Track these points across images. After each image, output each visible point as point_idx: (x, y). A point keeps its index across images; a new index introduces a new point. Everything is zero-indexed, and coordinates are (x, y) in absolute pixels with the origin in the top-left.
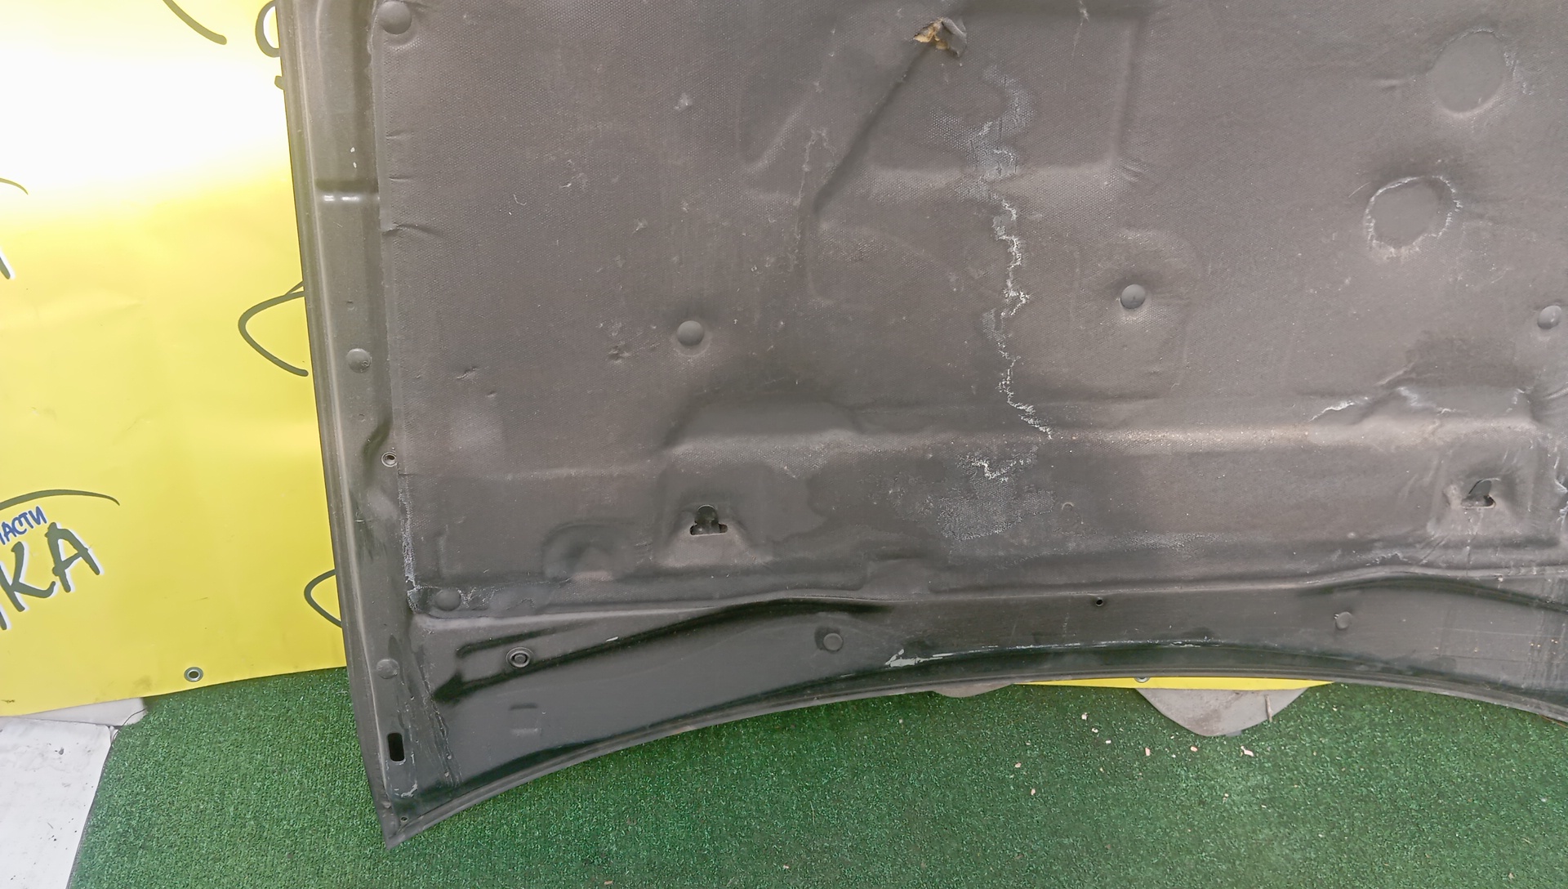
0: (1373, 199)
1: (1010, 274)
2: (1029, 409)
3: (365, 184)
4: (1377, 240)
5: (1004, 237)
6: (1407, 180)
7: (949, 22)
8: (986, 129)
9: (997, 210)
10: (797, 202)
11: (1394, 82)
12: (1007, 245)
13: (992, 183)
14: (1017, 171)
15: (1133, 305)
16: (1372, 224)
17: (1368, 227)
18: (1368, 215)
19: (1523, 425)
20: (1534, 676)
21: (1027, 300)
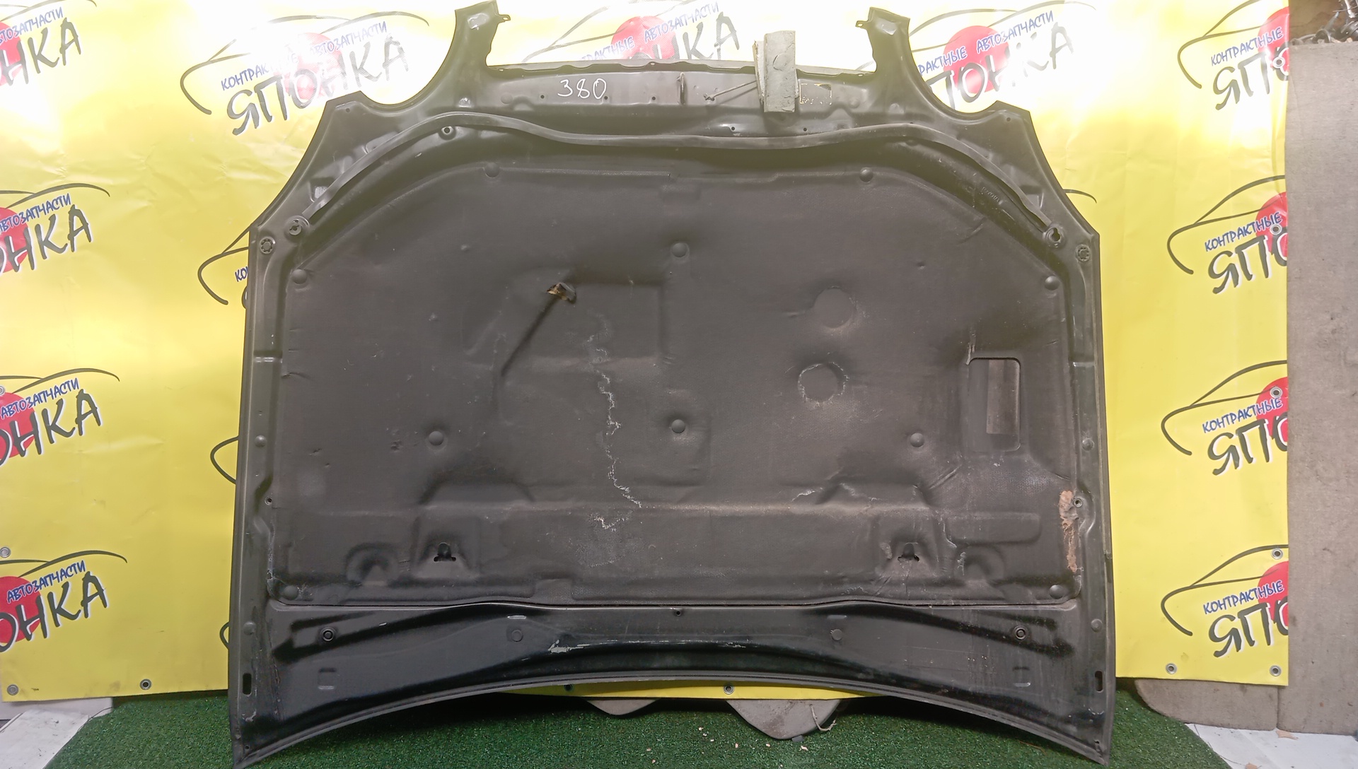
0: (801, 375)
1: (610, 413)
2: (627, 490)
3: (277, 353)
4: (808, 397)
5: (605, 392)
6: (817, 365)
7: (563, 284)
8: (591, 339)
9: (599, 378)
10: (492, 370)
12: (606, 396)
13: (595, 365)
14: (609, 359)
15: (679, 431)
17: (801, 390)
18: (800, 383)
19: (922, 507)
20: (976, 682)
21: (619, 426)
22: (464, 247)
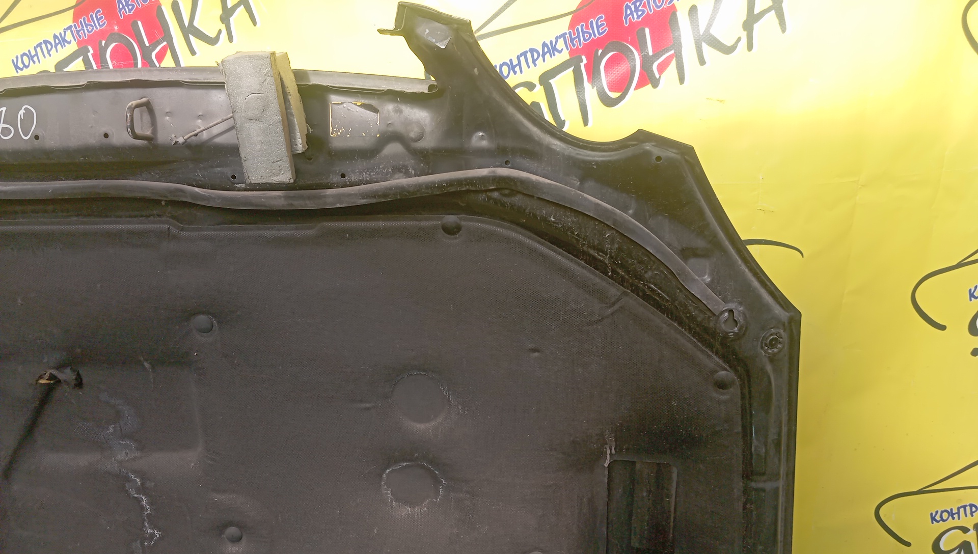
0: (384, 475)
1: (146, 518)
4: (396, 501)
5: (136, 495)
6: (405, 464)
8: (111, 430)
9: (128, 480)
12: (139, 501)
13: (121, 462)
14: (138, 454)
15: (235, 540)
16: (389, 492)
17: (386, 493)
18: (384, 485)
21: (160, 535)
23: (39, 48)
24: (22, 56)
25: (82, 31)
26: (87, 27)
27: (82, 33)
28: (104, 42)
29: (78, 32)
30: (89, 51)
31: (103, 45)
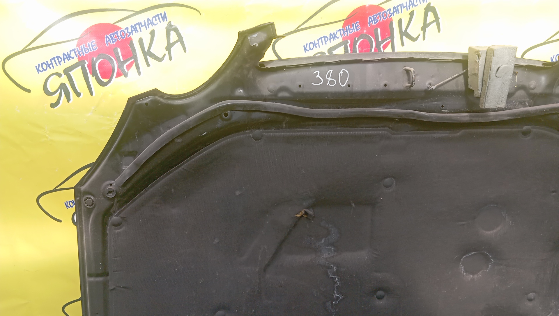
0: (462, 259)
1: (335, 289)
3: (105, 274)
4: (465, 273)
5: (332, 276)
6: (474, 253)
7: (307, 210)
8: (323, 241)
9: (329, 268)
10: (257, 270)
11: (464, 223)
12: (333, 279)
13: (326, 258)
14: (335, 254)
15: (380, 298)
16: (463, 268)
17: (462, 269)
18: (461, 265)
21: (342, 297)
22: (238, 193)
23: (320, 40)
24: (310, 44)
25: (346, 32)
26: (349, 30)
27: (346, 33)
28: (357, 38)
29: (344, 33)
30: (348, 43)
31: (356, 40)
